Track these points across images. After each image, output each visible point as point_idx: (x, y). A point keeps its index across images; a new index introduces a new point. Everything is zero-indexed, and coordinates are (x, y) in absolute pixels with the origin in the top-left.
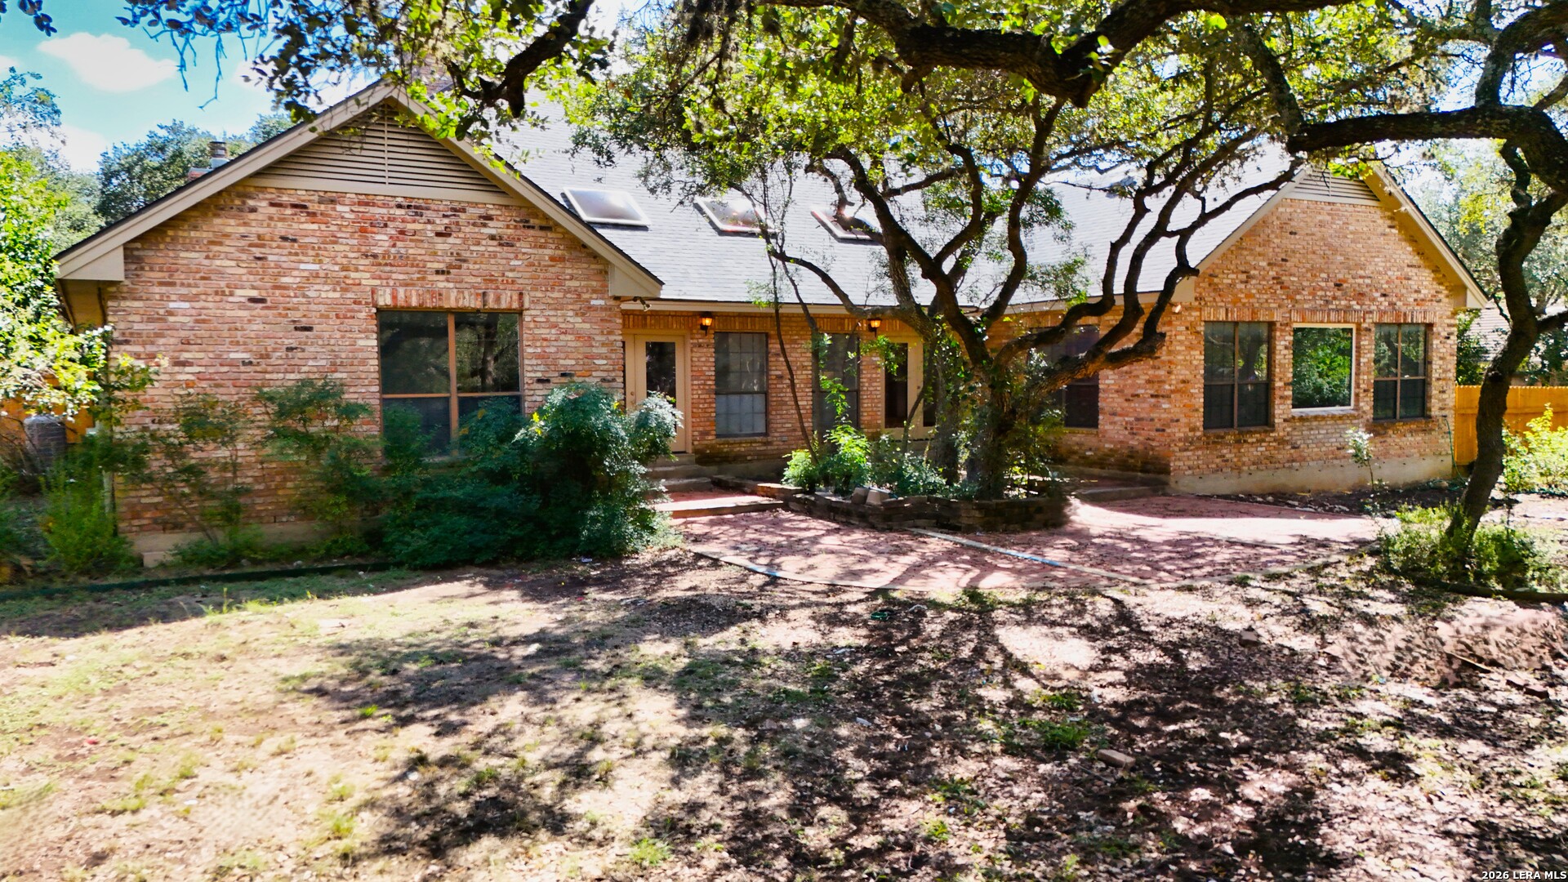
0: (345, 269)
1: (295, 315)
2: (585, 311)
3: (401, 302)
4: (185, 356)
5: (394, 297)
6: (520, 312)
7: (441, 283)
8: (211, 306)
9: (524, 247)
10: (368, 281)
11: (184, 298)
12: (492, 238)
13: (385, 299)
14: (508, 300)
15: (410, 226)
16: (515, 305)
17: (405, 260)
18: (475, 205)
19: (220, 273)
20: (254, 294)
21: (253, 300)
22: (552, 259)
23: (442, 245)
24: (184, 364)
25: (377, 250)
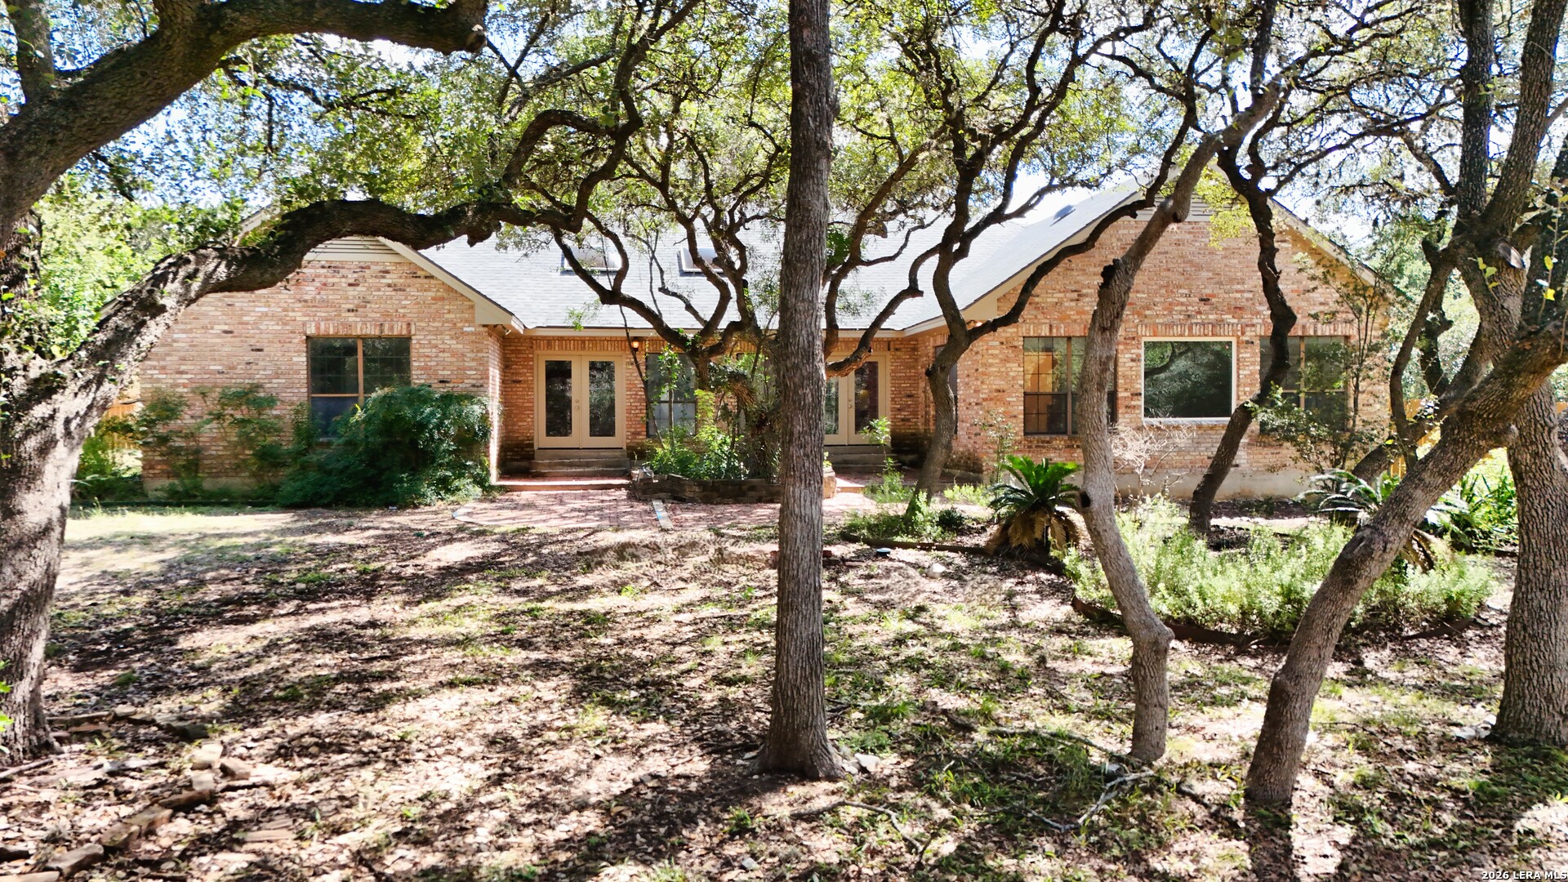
0: (285, 310)
1: (252, 341)
2: (459, 335)
3: (322, 332)
4: (183, 368)
5: (318, 328)
6: (409, 339)
7: (351, 318)
8: (198, 336)
9: (412, 291)
10: (300, 318)
11: (184, 331)
12: (389, 286)
13: (311, 330)
14: (399, 329)
15: (331, 280)
16: (404, 332)
17: (326, 303)
18: (377, 263)
19: (205, 314)
20: (226, 328)
21: (226, 332)
22: (433, 299)
23: (352, 292)
24: (182, 373)
25: (306, 297)
